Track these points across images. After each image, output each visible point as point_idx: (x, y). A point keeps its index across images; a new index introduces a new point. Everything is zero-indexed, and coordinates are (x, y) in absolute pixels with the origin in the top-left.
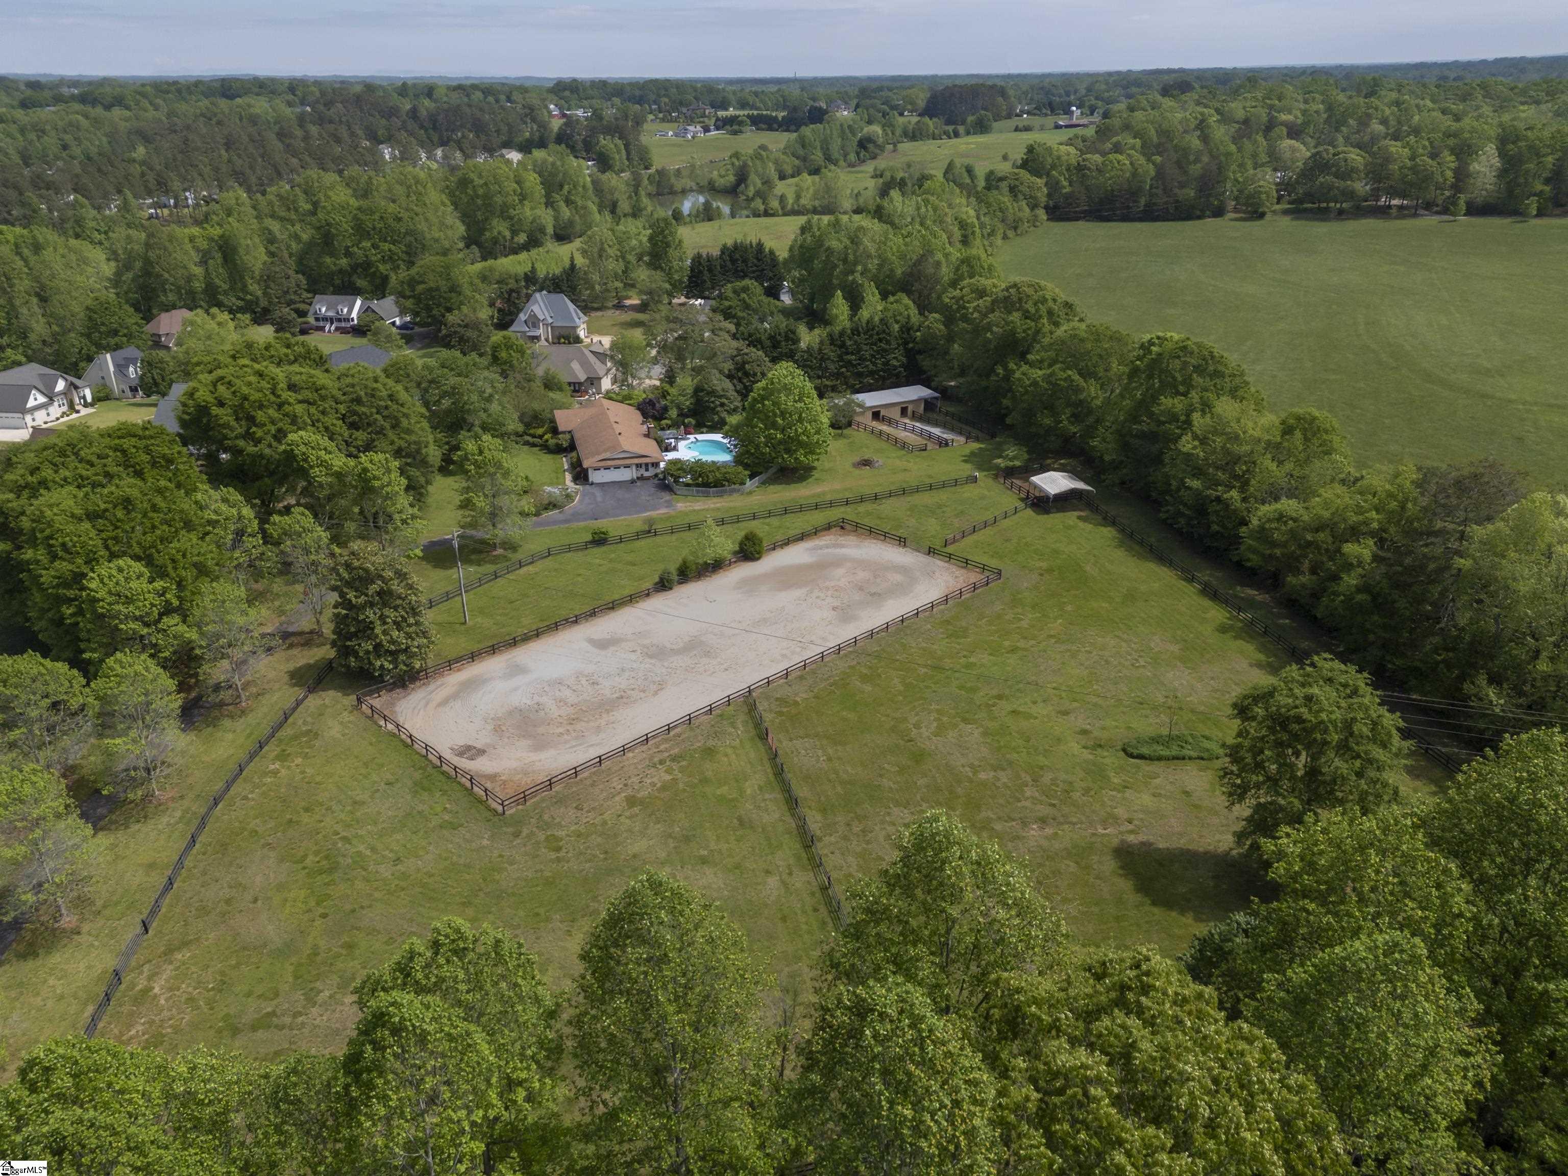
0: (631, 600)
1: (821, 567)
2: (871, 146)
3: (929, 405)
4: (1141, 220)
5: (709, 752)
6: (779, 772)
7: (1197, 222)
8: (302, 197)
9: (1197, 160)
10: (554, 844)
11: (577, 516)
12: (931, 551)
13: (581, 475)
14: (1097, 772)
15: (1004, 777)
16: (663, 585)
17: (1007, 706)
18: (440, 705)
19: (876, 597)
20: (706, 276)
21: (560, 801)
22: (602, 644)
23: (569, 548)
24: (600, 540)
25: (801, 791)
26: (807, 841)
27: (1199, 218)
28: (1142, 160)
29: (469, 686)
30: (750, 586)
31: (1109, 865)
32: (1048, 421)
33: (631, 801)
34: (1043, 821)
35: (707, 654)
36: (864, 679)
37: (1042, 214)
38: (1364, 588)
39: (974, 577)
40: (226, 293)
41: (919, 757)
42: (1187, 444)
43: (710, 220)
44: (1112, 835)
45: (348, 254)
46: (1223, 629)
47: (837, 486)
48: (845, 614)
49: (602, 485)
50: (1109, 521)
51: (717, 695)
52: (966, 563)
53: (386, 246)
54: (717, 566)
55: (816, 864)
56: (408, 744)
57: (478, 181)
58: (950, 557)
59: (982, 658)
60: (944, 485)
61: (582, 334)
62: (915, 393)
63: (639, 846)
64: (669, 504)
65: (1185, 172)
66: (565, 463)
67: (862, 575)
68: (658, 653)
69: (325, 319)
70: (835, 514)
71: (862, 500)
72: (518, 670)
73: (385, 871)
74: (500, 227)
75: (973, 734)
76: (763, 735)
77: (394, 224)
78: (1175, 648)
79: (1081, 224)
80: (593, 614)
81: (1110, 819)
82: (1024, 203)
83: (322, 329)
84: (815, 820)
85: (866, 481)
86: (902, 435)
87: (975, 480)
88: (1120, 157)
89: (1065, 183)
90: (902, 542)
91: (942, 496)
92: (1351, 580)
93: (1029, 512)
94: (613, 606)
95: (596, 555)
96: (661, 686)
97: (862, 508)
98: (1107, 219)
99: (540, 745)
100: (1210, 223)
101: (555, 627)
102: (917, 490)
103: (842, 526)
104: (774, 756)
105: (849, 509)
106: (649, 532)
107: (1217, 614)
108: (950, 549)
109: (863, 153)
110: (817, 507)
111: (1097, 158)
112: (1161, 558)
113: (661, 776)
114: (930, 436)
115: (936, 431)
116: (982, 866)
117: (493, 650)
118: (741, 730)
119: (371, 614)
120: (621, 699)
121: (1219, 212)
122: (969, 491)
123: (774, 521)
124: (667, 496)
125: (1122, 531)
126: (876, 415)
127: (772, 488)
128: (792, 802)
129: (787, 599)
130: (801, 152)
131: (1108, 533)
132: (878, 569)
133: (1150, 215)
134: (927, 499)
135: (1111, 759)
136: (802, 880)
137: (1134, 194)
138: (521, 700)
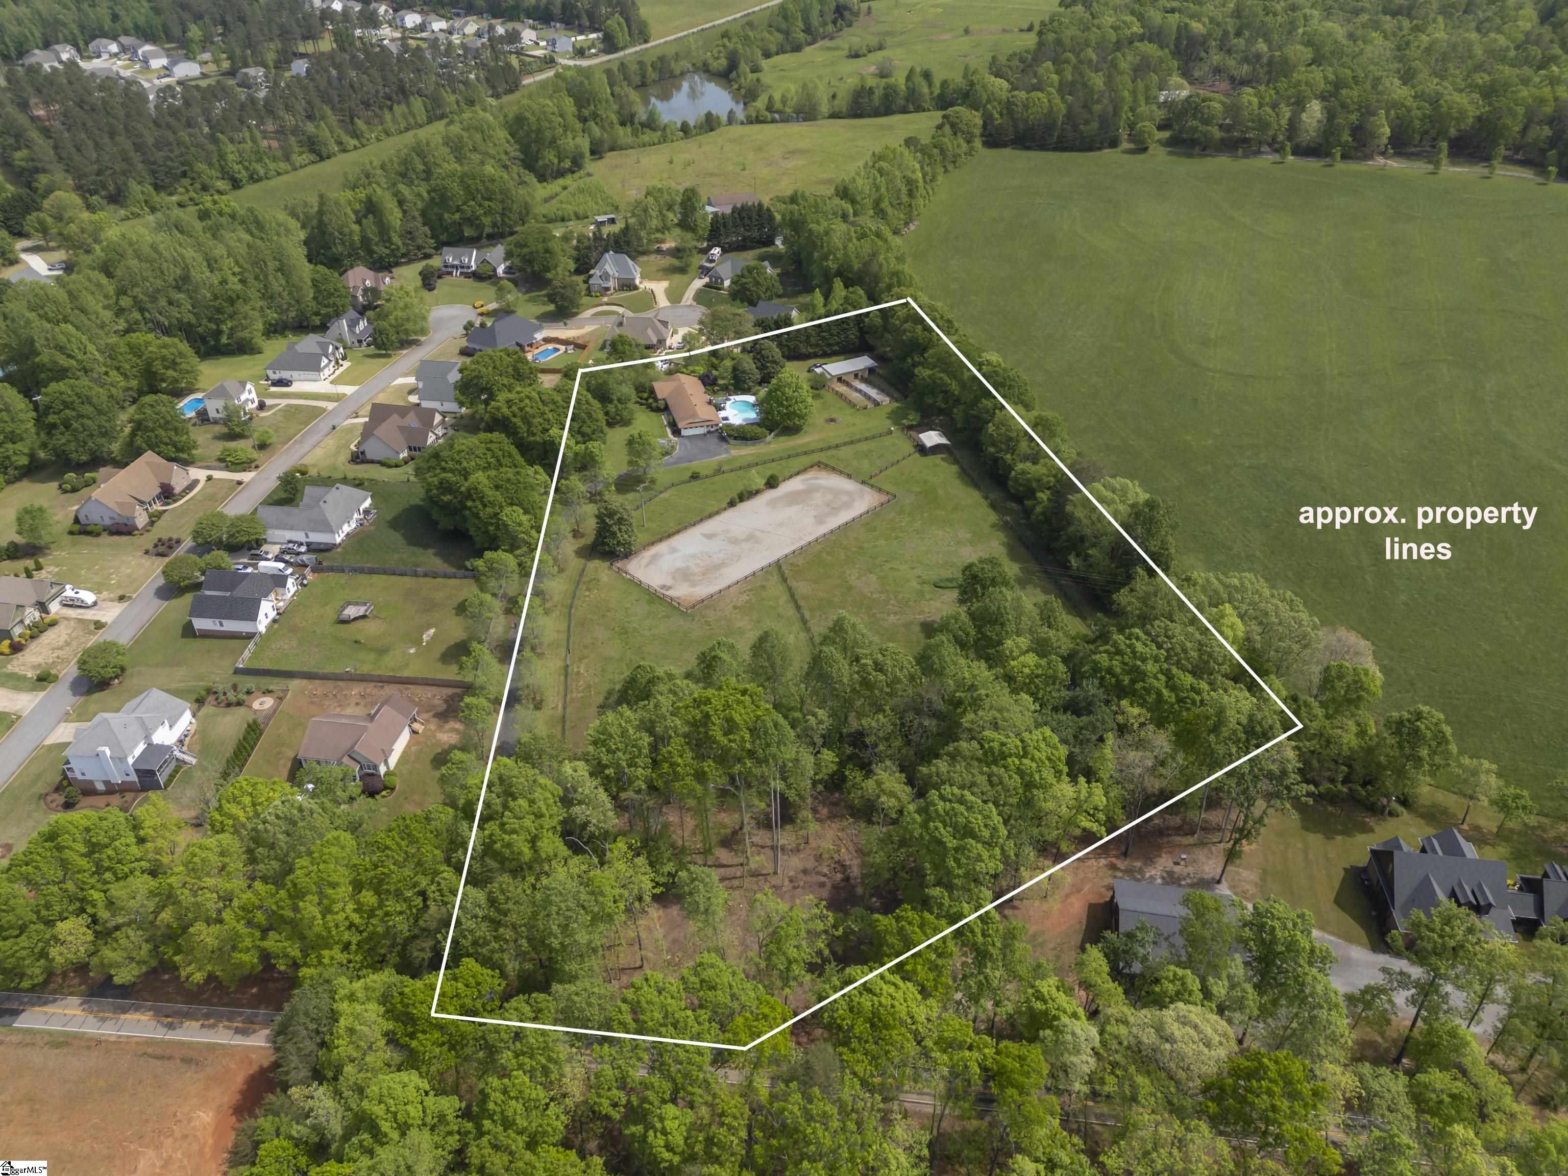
0: (717, 513)
1: (808, 492)
2: (847, 14)
3: (871, 370)
4: (1055, 149)
5: (763, 587)
6: (792, 595)
7: (1097, 153)
8: (417, 160)
9: (1098, 101)
10: (708, 623)
11: (680, 460)
12: (863, 483)
13: (676, 432)
14: (921, 594)
15: (883, 597)
16: (732, 504)
17: (888, 566)
18: (647, 566)
19: (835, 510)
20: (722, 230)
21: (707, 607)
22: (709, 537)
23: (683, 482)
24: (695, 477)
25: (801, 603)
26: (804, 621)
27: (1099, 149)
28: (1057, 100)
29: (655, 558)
30: (773, 504)
31: (917, 629)
32: (930, 401)
33: (735, 607)
34: (895, 613)
35: (757, 542)
36: (828, 554)
37: (978, 143)
38: (1043, 513)
39: (884, 498)
40: (377, 244)
41: (850, 588)
42: (991, 428)
43: (712, 130)
44: (921, 618)
45: (458, 210)
46: (993, 526)
47: (816, 437)
48: (820, 520)
49: (689, 437)
50: (956, 461)
51: (765, 563)
52: (880, 490)
53: (487, 203)
54: (758, 492)
55: (808, 630)
56: (639, 584)
57: (533, 119)
58: (872, 486)
59: (882, 542)
60: (874, 437)
61: (637, 282)
62: (863, 362)
63: (741, 624)
64: (727, 451)
65: (1090, 111)
66: (664, 419)
67: (829, 497)
68: (735, 541)
69: (453, 266)
70: (816, 457)
71: (829, 448)
72: (674, 550)
73: (647, 633)
74: (550, 156)
75: (873, 577)
76: (785, 580)
77: (489, 185)
78: (968, 536)
79: (1007, 152)
80: (702, 520)
81: (922, 612)
82: (961, 141)
83: (450, 273)
84: (807, 615)
85: (833, 434)
86: (855, 396)
87: (891, 432)
88: (1040, 95)
89: (997, 116)
90: (849, 476)
91: (872, 445)
92: (1039, 509)
93: (917, 455)
94: (710, 516)
95: (695, 483)
96: (739, 557)
97: (829, 453)
98: (1028, 148)
99: (694, 584)
100: (1107, 153)
101: (686, 528)
102: (859, 441)
103: (819, 465)
104: (790, 589)
105: (823, 454)
106: (719, 471)
107: (993, 517)
108: (872, 481)
109: (840, 22)
110: (806, 453)
111: (1022, 95)
112: (976, 486)
113: (745, 598)
114: (869, 397)
115: (873, 392)
116: (854, 626)
117: (661, 540)
118: (775, 578)
119: (615, 528)
120: (722, 565)
121: (1114, 143)
122: (887, 441)
123: (783, 462)
124: (725, 446)
125: (961, 468)
126: (840, 379)
127: (782, 439)
128: (798, 608)
129: (793, 511)
130: (784, 26)
131: (954, 468)
132: (837, 493)
133: (1062, 146)
134: (864, 447)
135: (927, 588)
136: (803, 636)
137: (1050, 127)
138: (679, 564)
